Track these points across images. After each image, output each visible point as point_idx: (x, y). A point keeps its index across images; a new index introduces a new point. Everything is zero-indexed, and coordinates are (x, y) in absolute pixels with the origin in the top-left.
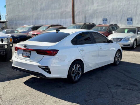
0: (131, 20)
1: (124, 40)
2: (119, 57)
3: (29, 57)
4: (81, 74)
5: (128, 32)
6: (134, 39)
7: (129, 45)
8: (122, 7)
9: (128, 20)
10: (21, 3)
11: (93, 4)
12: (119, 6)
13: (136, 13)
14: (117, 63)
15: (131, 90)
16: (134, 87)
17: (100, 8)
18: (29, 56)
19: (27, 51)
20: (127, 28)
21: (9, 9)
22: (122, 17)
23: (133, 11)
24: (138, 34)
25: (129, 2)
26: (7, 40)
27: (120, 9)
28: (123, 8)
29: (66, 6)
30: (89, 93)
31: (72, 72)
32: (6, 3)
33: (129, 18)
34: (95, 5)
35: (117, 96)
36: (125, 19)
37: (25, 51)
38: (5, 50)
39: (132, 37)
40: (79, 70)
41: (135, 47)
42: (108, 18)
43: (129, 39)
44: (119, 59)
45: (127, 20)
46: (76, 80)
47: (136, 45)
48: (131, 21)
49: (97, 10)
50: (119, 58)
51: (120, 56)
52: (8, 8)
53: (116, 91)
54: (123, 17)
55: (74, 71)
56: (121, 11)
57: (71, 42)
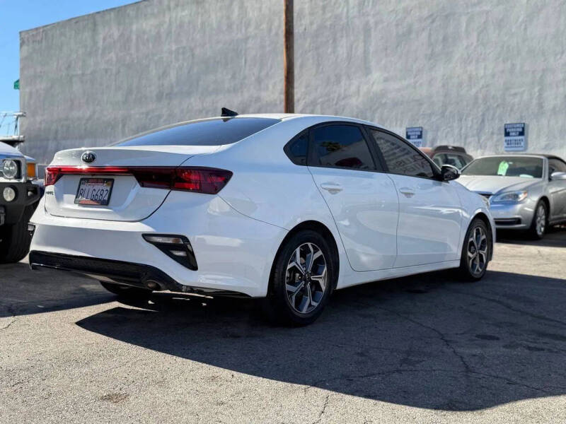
0: (522, 133)
1: (497, 199)
2: (482, 248)
3: (105, 203)
4: (324, 288)
5: (511, 172)
6: (535, 199)
7: (518, 221)
8: (482, 82)
9: (507, 134)
10: (80, 72)
11: (367, 71)
12: (470, 78)
13: (541, 106)
14: (475, 272)
15: (543, 350)
16: (557, 342)
17: (394, 85)
18: (106, 198)
19: (97, 181)
20: (507, 160)
21: (31, 93)
22: (483, 121)
23: (526, 97)
24: (550, 179)
25: (508, 64)
26: (14, 168)
27: (474, 90)
28: (487, 86)
29: (259, 81)
30: (362, 354)
31: (287, 274)
32: (22, 70)
33: (513, 126)
34: (376, 75)
35: (486, 367)
36: (496, 131)
37: (88, 180)
38: (5, 207)
39: (527, 190)
40: (316, 270)
41: (540, 230)
42: (426, 127)
43: (516, 196)
44: (481, 256)
45: (503, 132)
46: (304, 311)
47: (543, 222)
48: (521, 137)
49: (383, 94)
50: (481, 252)
51: (484, 241)
52: (27, 90)
53: (478, 351)
54: (486, 123)
55: (294, 270)
56: (480, 96)
57: (285, 149)
